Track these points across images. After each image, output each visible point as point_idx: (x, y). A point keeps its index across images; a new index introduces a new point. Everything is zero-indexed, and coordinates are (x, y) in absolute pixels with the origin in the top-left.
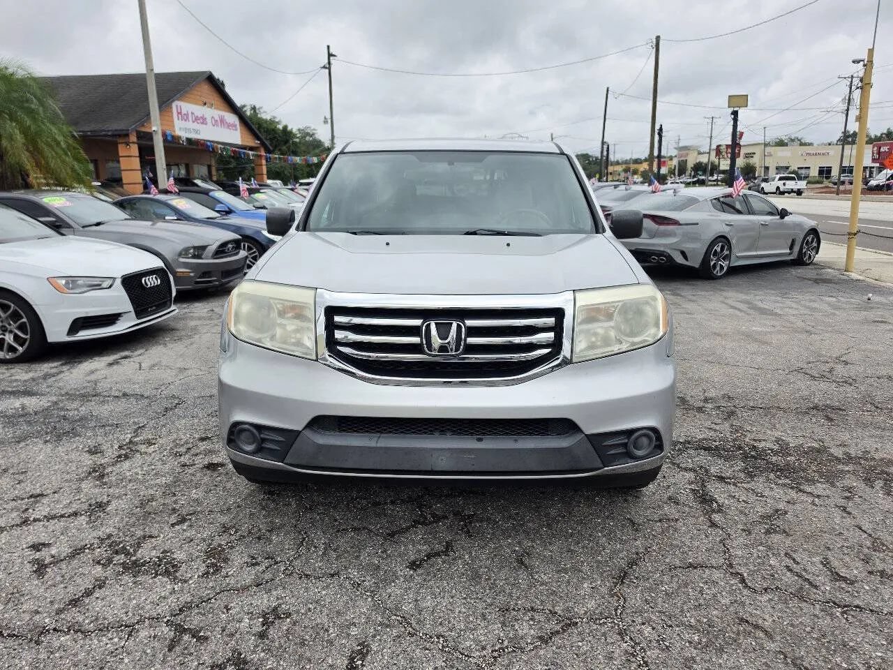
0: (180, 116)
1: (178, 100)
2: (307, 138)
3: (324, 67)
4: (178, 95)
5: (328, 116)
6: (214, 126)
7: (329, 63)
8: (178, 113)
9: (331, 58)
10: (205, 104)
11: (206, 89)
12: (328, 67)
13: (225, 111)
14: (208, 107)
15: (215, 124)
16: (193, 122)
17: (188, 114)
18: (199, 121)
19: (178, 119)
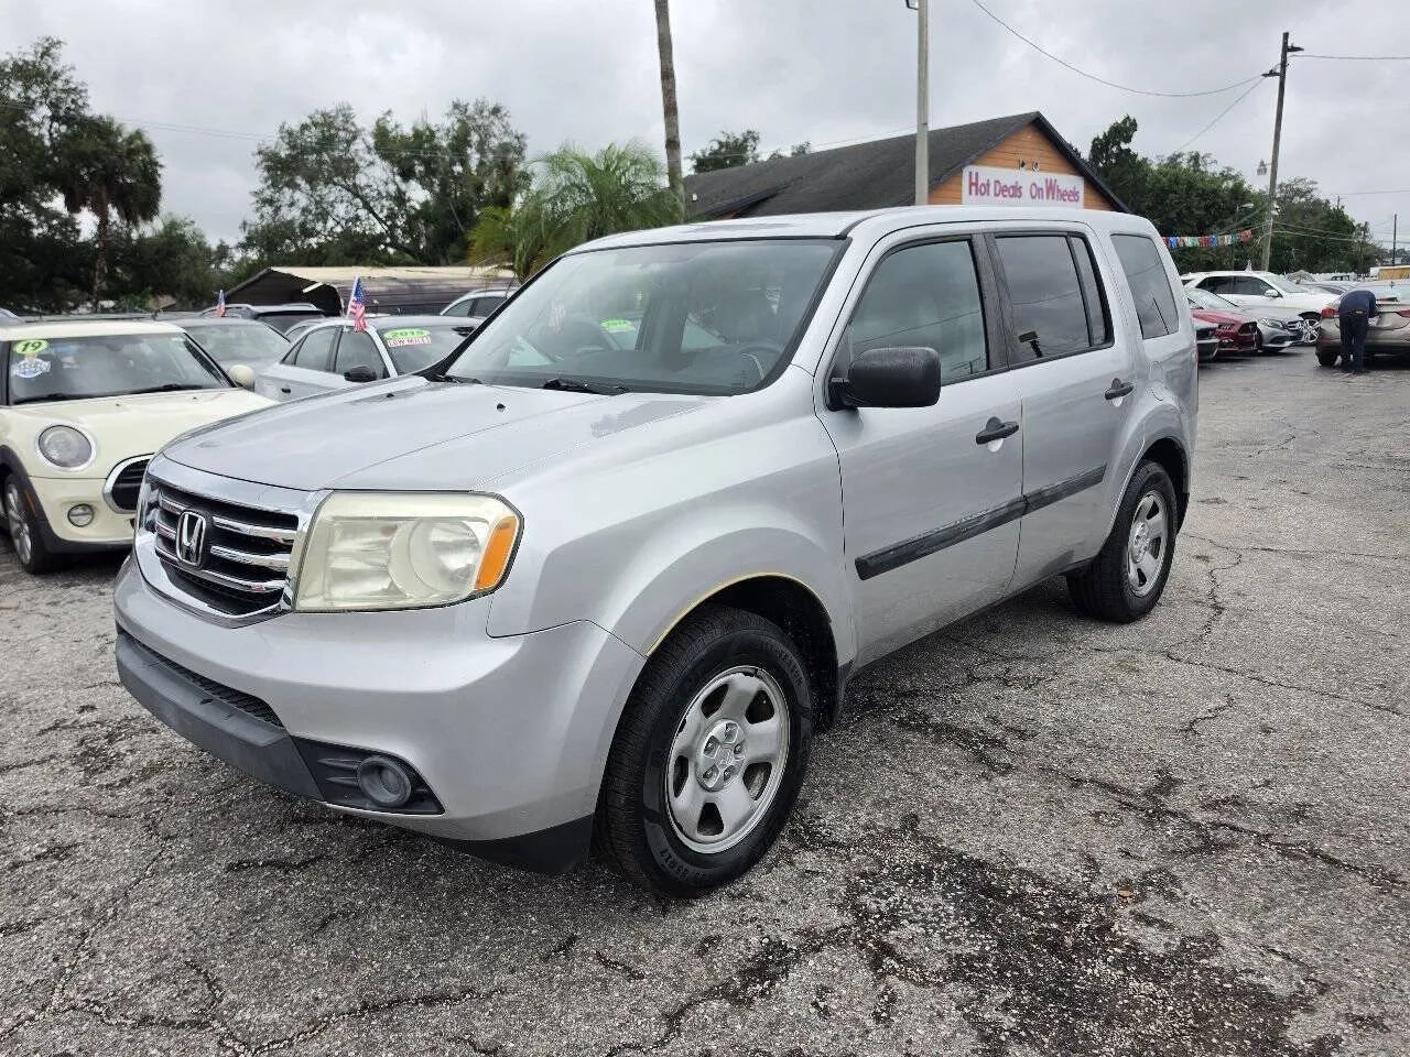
0: (973, 188)
1: (972, 163)
2: (1297, 200)
3: (1272, 73)
4: (974, 156)
5: (1268, 160)
6: (1033, 197)
7: (1284, 64)
8: (971, 184)
9: (1289, 54)
10: (1023, 165)
11: (1029, 139)
12: (1281, 73)
13: (1059, 172)
14: (1027, 169)
15: (1037, 193)
16: (996, 195)
17: (988, 185)
18: (1006, 193)
19: (970, 193)
